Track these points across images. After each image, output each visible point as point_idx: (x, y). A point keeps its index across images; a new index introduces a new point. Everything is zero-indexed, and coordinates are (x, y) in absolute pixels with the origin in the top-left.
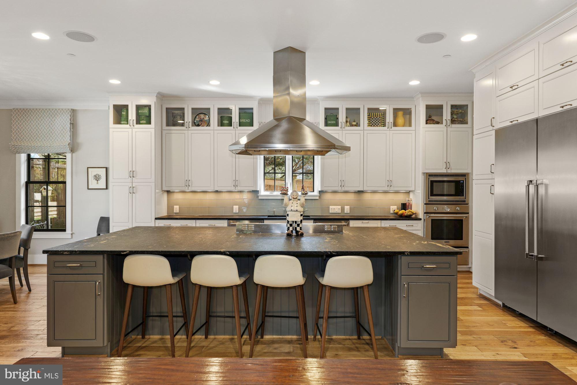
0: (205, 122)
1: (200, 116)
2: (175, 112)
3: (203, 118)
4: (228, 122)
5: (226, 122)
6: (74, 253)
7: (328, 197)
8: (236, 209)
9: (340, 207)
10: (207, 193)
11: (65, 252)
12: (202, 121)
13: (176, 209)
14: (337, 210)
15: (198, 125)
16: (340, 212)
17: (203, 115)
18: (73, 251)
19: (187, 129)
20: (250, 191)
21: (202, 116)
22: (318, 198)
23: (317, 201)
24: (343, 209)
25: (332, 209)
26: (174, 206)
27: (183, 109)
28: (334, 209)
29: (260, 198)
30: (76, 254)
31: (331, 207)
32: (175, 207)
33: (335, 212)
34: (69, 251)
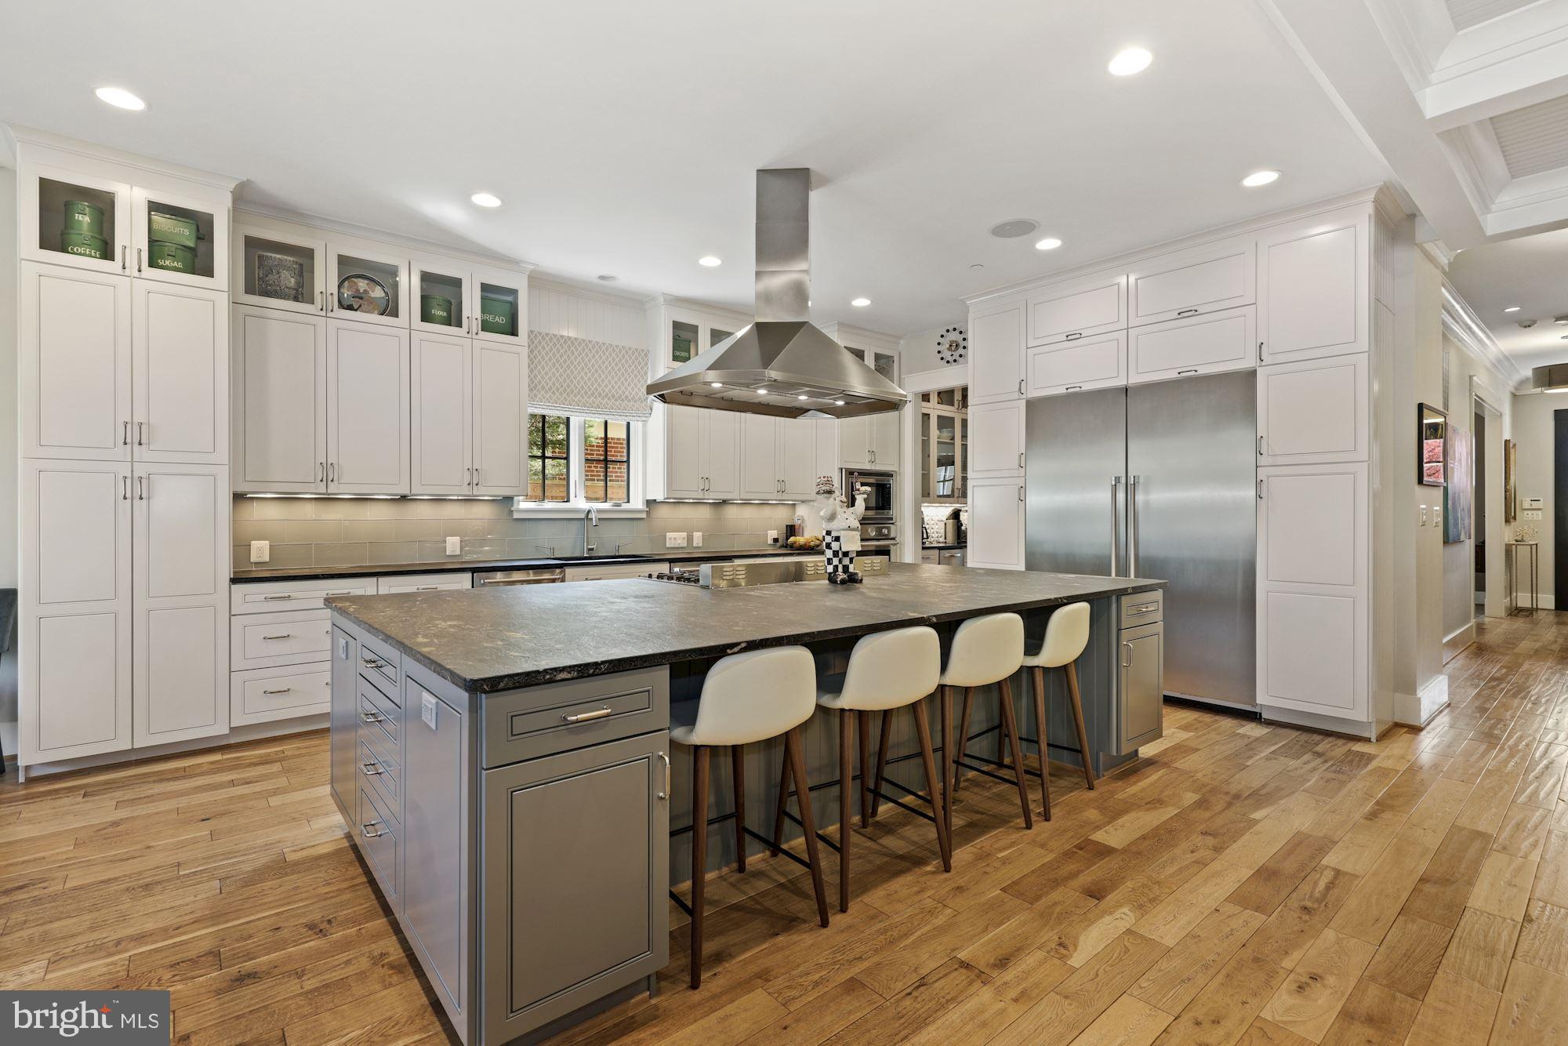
0: (372, 303)
1: (355, 283)
2: (273, 255)
3: (366, 291)
4: (445, 314)
5: (441, 313)
6: (591, 671)
7: (663, 512)
8: (453, 545)
9: (684, 534)
10: (368, 502)
11: (561, 671)
12: (361, 298)
13: (260, 551)
14: (679, 542)
15: (350, 308)
16: (686, 545)
17: (366, 282)
18: (587, 665)
19: (323, 313)
20: (493, 500)
21: (362, 285)
22: (644, 516)
23: (642, 521)
24: (690, 539)
25: (670, 539)
26: (253, 542)
27: (309, 254)
28: (675, 539)
29: (516, 516)
30: (598, 675)
31: (669, 535)
32: (255, 544)
33: (677, 546)
34: (575, 666)
